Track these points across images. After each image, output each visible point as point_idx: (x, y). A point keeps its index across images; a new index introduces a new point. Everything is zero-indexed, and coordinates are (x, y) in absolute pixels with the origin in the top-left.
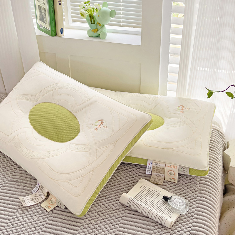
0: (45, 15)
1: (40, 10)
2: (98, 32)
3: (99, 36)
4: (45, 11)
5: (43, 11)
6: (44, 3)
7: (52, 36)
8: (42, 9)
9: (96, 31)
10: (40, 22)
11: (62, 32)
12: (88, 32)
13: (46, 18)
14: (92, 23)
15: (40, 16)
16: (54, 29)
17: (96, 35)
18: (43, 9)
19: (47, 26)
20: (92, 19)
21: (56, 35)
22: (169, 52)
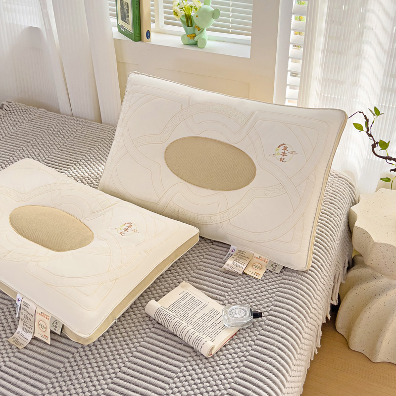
0: (128, 12)
1: (122, 5)
2: (196, 39)
3: (196, 44)
4: (128, 6)
5: (125, 7)
7: (135, 41)
9: (193, 37)
10: (121, 23)
11: (148, 36)
12: (183, 37)
13: (129, 16)
14: (188, 26)
15: (122, 13)
16: (138, 32)
17: (192, 41)
19: (130, 27)
20: (188, 21)
21: (140, 39)
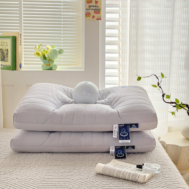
0: (7, 54)
1: (2, 52)
2: (51, 66)
6: (7, 45)
7: (13, 70)
8: (4, 51)
13: (8, 56)
15: (1, 57)
17: (48, 67)
18: (6, 50)
22: (106, 75)
